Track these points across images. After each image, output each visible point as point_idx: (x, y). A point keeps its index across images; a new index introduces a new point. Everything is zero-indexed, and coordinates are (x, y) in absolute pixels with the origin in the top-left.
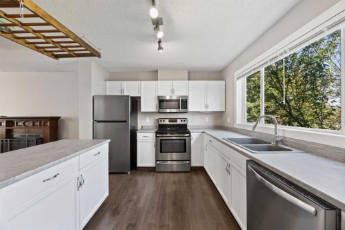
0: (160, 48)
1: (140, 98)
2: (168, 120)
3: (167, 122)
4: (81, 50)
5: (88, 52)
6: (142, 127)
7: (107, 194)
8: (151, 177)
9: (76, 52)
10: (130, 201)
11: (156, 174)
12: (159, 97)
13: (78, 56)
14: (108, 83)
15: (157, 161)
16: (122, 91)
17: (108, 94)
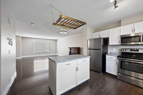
0: (116, 7)
1: (108, 38)
2: (130, 50)
3: (129, 51)
4: (79, 24)
5: (82, 24)
6: (111, 53)
7: (89, 78)
8: (113, 80)
9: (79, 25)
10: (98, 86)
11: (117, 80)
12: (121, 36)
13: (80, 26)
14: (94, 34)
15: (118, 73)
16: (100, 36)
17: (94, 38)
